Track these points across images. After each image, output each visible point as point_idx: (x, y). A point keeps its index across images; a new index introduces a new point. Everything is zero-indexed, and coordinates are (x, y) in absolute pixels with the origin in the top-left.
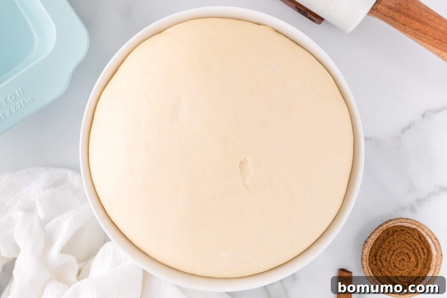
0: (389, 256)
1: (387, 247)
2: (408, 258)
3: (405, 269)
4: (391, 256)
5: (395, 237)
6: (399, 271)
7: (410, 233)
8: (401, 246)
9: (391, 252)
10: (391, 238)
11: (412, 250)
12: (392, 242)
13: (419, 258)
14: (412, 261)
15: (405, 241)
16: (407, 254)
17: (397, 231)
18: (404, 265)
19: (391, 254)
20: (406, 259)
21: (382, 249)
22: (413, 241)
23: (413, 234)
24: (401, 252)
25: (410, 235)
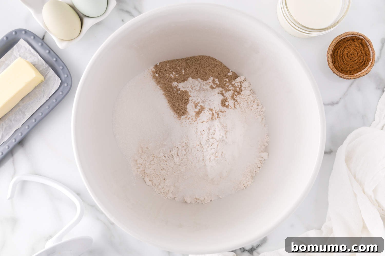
0: (358, 60)
1: (356, 65)
2: (348, 54)
3: (353, 49)
4: (357, 59)
5: (348, 69)
6: (356, 49)
7: (339, 67)
8: (348, 62)
9: (356, 62)
10: (351, 69)
11: (343, 57)
12: (352, 67)
13: (342, 51)
14: (347, 51)
15: (344, 64)
16: (347, 57)
17: (345, 71)
18: (353, 52)
19: (357, 61)
20: (350, 54)
21: (359, 66)
22: (340, 62)
23: (337, 65)
24: (350, 59)
25: (339, 65)
